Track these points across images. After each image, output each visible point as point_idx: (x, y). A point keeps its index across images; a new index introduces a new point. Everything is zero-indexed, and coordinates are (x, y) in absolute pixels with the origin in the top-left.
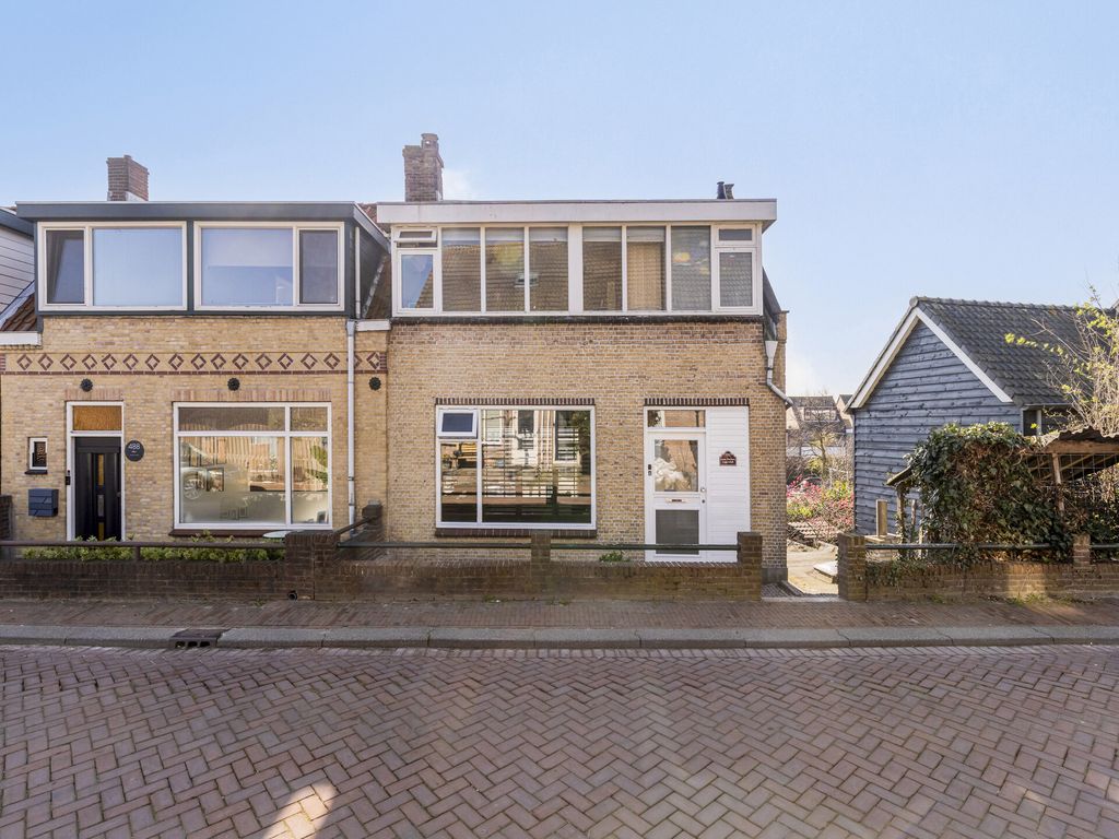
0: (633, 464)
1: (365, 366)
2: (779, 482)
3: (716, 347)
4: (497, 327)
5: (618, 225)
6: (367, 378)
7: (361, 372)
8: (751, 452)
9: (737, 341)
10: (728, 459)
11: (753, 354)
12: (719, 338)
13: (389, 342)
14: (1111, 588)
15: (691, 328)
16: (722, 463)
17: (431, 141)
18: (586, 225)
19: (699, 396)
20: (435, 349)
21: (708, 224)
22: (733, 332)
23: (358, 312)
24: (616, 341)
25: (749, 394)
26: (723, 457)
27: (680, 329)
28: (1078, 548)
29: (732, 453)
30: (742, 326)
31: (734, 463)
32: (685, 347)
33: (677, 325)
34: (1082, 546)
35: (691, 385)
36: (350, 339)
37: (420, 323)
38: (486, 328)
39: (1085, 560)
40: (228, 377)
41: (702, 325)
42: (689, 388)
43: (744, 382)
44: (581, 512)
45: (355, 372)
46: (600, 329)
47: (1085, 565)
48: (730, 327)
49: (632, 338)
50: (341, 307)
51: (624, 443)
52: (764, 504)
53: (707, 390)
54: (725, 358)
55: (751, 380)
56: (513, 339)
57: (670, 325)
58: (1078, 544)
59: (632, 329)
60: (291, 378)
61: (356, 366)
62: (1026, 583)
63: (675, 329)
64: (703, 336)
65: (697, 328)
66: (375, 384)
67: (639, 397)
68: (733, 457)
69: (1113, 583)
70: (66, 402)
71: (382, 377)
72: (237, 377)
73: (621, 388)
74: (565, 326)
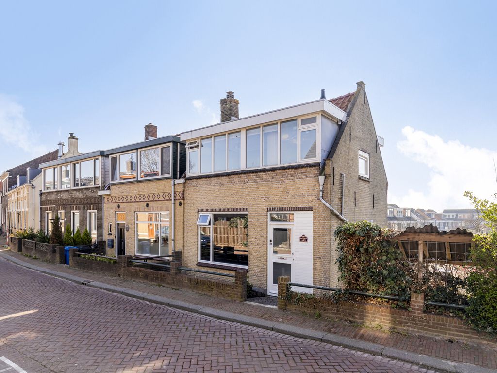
0: (262, 239)
1: (178, 197)
2: (327, 252)
3: (297, 181)
4: (216, 178)
5: (258, 126)
6: (178, 202)
7: (177, 199)
8: (314, 235)
9: (306, 177)
10: (303, 239)
11: (315, 183)
12: (299, 176)
13: (184, 187)
14: (438, 332)
15: (287, 172)
16: (301, 241)
17: (230, 95)
18: (247, 128)
19: (290, 206)
20: (197, 189)
21: (296, 118)
22: (305, 173)
23: (178, 176)
24: (256, 181)
25: (312, 205)
26: (301, 238)
27: (282, 173)
28: (415, 302)
29: (306, 236)
30: (309, 169)
31: (307, 241)
32: (284, 182)
33: (280, 171)
34: (418, 301)
35: (286, 200)
36: (173, 187)
37: (193, 179)
38: (212, 179)
39: (418, 310)
40: (146, 203)
41: (290, 170)
42: (285, 202)
43: (310, 198)
44: (244, 260)
45: (175, 200)
46: (250, 176)
47: (419, 313)
48: (304, 169)
49: (262, 179)
50: (170, 175)
51: (259, 229)
52: (319, 264)
53: (293, 203)
54: (301, 186)
55: (314, 197)
56: (221, 183)
57: (277, 171)
58: (414, 299)
59: (262, 175)
60: (160, 202)
61: (175, 197)
62: (375, 317)
63: (280, 173)
64: (292, 176)
65: (289, 172)
66: (180, 204)
67: (265, 207)
68: (306, 237)
69: (441, 328)
70: (115, 212)
71: (182, 201)
72: (148, 202)
73: (258, 203)
74: (237, 176)
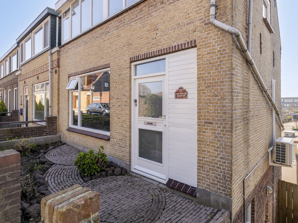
0: (125, 99)
1: (54, 66)
2: (225, 113)
3: (170, 7)
6: (54, 70)
8: (199, 86)
10: (181, 94)
16: (176, 97)
19: (160, 48)
24: (118, 27)
25: (195, 36)
26: (177, 92)
27: (148, 4)
29: (184, 88)
32: (151, 16)
35: (154, 41)
36: (50, 56)
42: (153, 44)
43: (191, 27)
45: (51, 69)
46: (112, 23)
49: (124, 23)
50: (49, 46)
52: (209, 133)
53: (164, 42)
54: (176, 13)
55: (198, 23)
56: (85, 42)
57: (142, 5)
59: (124, 17)
60: (44, 73)
64: (162, 3)
66: (56, 72)
67: (127, 58)
68: (184, 91)
70: (24, 87)
71: (57, 69)
72: (38, 75)
73: (120, 55)
